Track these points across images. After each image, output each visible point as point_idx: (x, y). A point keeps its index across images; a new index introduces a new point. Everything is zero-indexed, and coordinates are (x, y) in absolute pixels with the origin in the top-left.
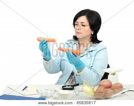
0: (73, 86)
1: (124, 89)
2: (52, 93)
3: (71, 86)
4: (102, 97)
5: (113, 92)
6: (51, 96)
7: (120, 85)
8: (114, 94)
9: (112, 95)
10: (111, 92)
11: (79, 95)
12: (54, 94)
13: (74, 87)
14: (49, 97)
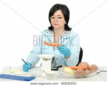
0: (58, 67)
1: (99, 70)
2: (41, 73)
3: (56, 67)
4: (81, 76)
5: (90, 72)
6: (40, 76)
7: (95, 66)
8: (90, 73)
9: (89, 74)
10: (89, 72)
11: (63, 75)
12: (42, 74)
14: (39, 76)
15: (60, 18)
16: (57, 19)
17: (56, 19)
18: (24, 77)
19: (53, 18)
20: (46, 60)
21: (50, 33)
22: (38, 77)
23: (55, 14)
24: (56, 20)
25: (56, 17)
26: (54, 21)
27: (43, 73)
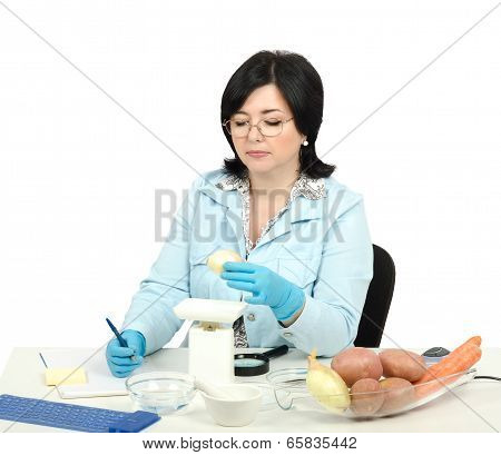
2: (184, 394)
3: (258, 357)
6: (180, 407)
13: (267, 361)
15: (276, 124)
16: (259, 129)
17: (254, 130)
18: (108, 411)
19: (239, 124)
20: (210, 327)
21: (231, 187)
22: (170, 411)
23: (247, 107)
24: (254, 135)
25: (255, 121)
26: (247, 137)
27: (194, 396)
